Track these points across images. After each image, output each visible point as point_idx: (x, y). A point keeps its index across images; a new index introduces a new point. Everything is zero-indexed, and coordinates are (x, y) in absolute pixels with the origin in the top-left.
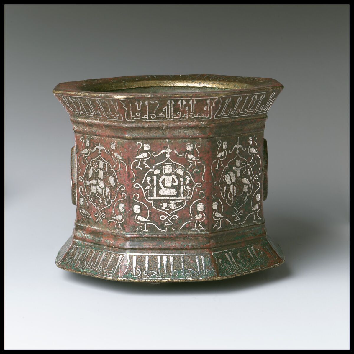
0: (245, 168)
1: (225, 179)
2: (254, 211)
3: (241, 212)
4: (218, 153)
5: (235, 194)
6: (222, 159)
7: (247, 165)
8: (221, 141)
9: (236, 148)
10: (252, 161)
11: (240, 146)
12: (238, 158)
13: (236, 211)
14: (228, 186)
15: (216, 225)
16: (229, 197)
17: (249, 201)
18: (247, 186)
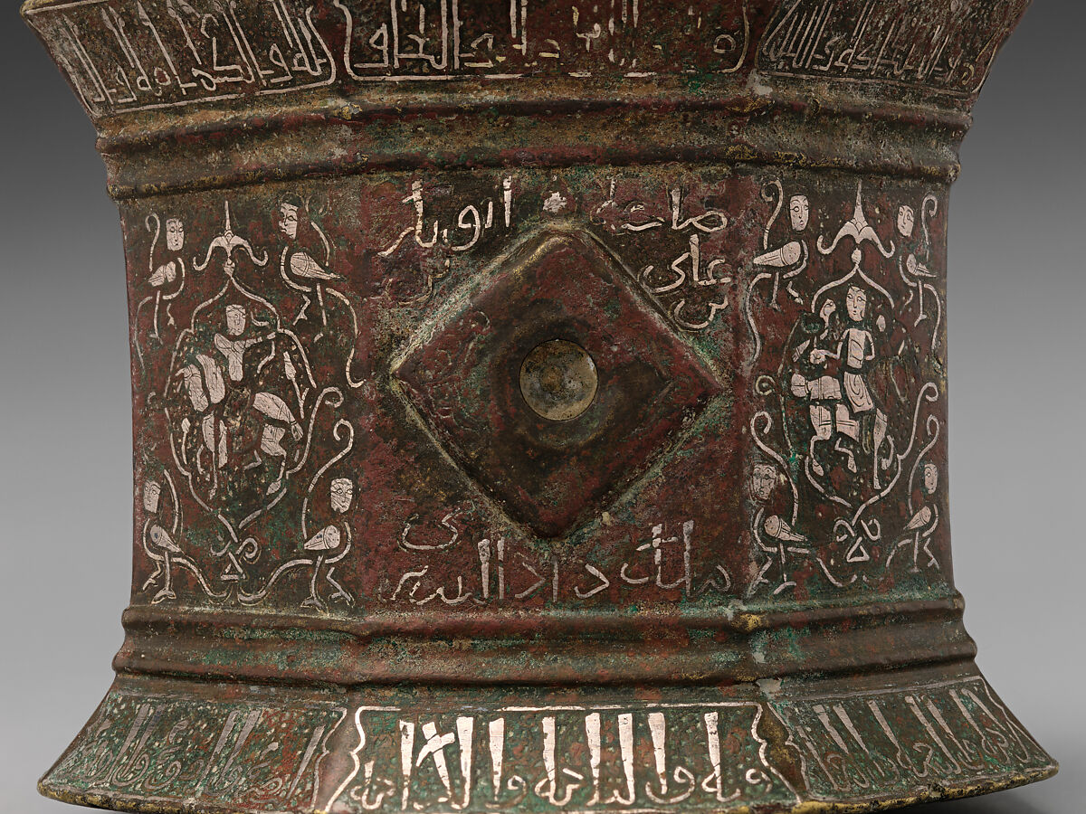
0: (268, 343)
1: (183, 386)
2: (312, 554)
3: (250, 544)
4: (151, 268)
5: (223, 460)
6: (170, 297)
7: (281, 331)
8: (155, 216)
9: (219, 251)
10: (302, 316)
11: (238, 240)
12: (234, 297)
13: (227, 537)
14: (196, 417)
15: (154, 582)
16: (199, 466)
17: (292, 502)
18: (280, 433)
